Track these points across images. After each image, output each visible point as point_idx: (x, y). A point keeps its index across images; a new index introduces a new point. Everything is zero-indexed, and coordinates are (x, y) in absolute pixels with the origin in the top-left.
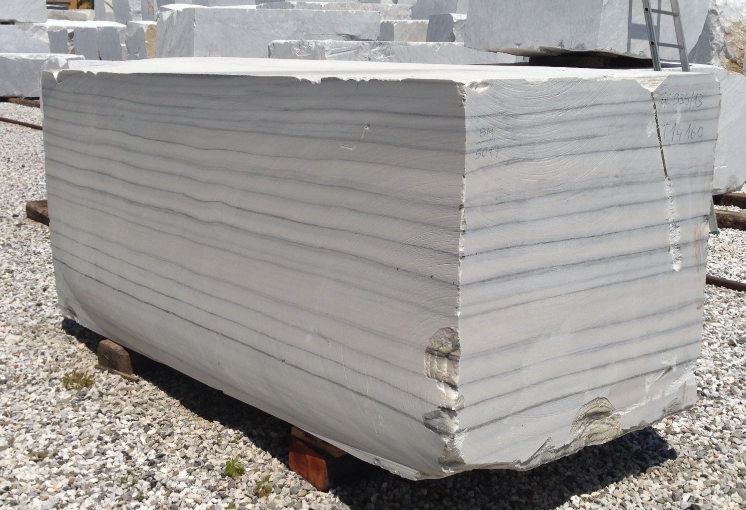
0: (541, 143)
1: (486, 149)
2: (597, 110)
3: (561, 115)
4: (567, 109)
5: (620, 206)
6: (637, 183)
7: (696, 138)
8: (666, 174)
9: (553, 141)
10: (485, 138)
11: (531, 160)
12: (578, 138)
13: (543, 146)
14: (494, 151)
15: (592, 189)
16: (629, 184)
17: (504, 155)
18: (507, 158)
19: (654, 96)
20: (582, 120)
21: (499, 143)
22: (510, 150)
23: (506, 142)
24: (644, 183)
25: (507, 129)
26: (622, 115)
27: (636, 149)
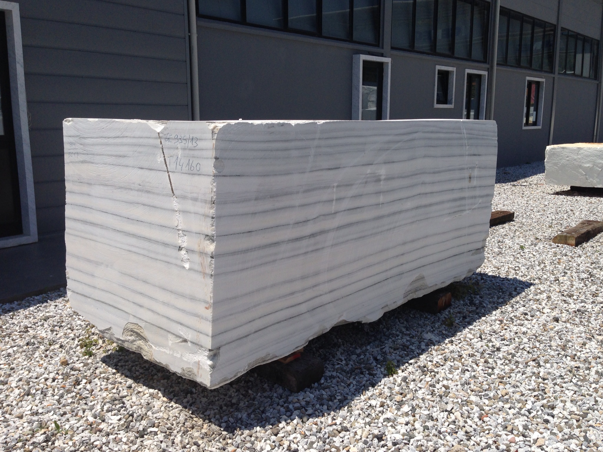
0: (97, 155)
1: (72, 153)
2: (125, 140)
3: (106, 141)
4: (109, 138)
5: (144, 205)
6: (154, 193)
7: (195, 171)
8: (173, 192)
9: (103, 155)
10: (72, 148)
11: (93, 163)
12: (116, 156)
13: (98, 157)
14: (76, 155)
15: (126, 189)
16: (148, 192)
17: (81, 158)
18: (82, 160)
19: (161, 135)
20: (117, 145)
21: (78, 151)
22: (83, 156)
23: (81, 151)
24: (158, 194)
25: (81, 144)
26: (140, 145)
27: (151, 170)
